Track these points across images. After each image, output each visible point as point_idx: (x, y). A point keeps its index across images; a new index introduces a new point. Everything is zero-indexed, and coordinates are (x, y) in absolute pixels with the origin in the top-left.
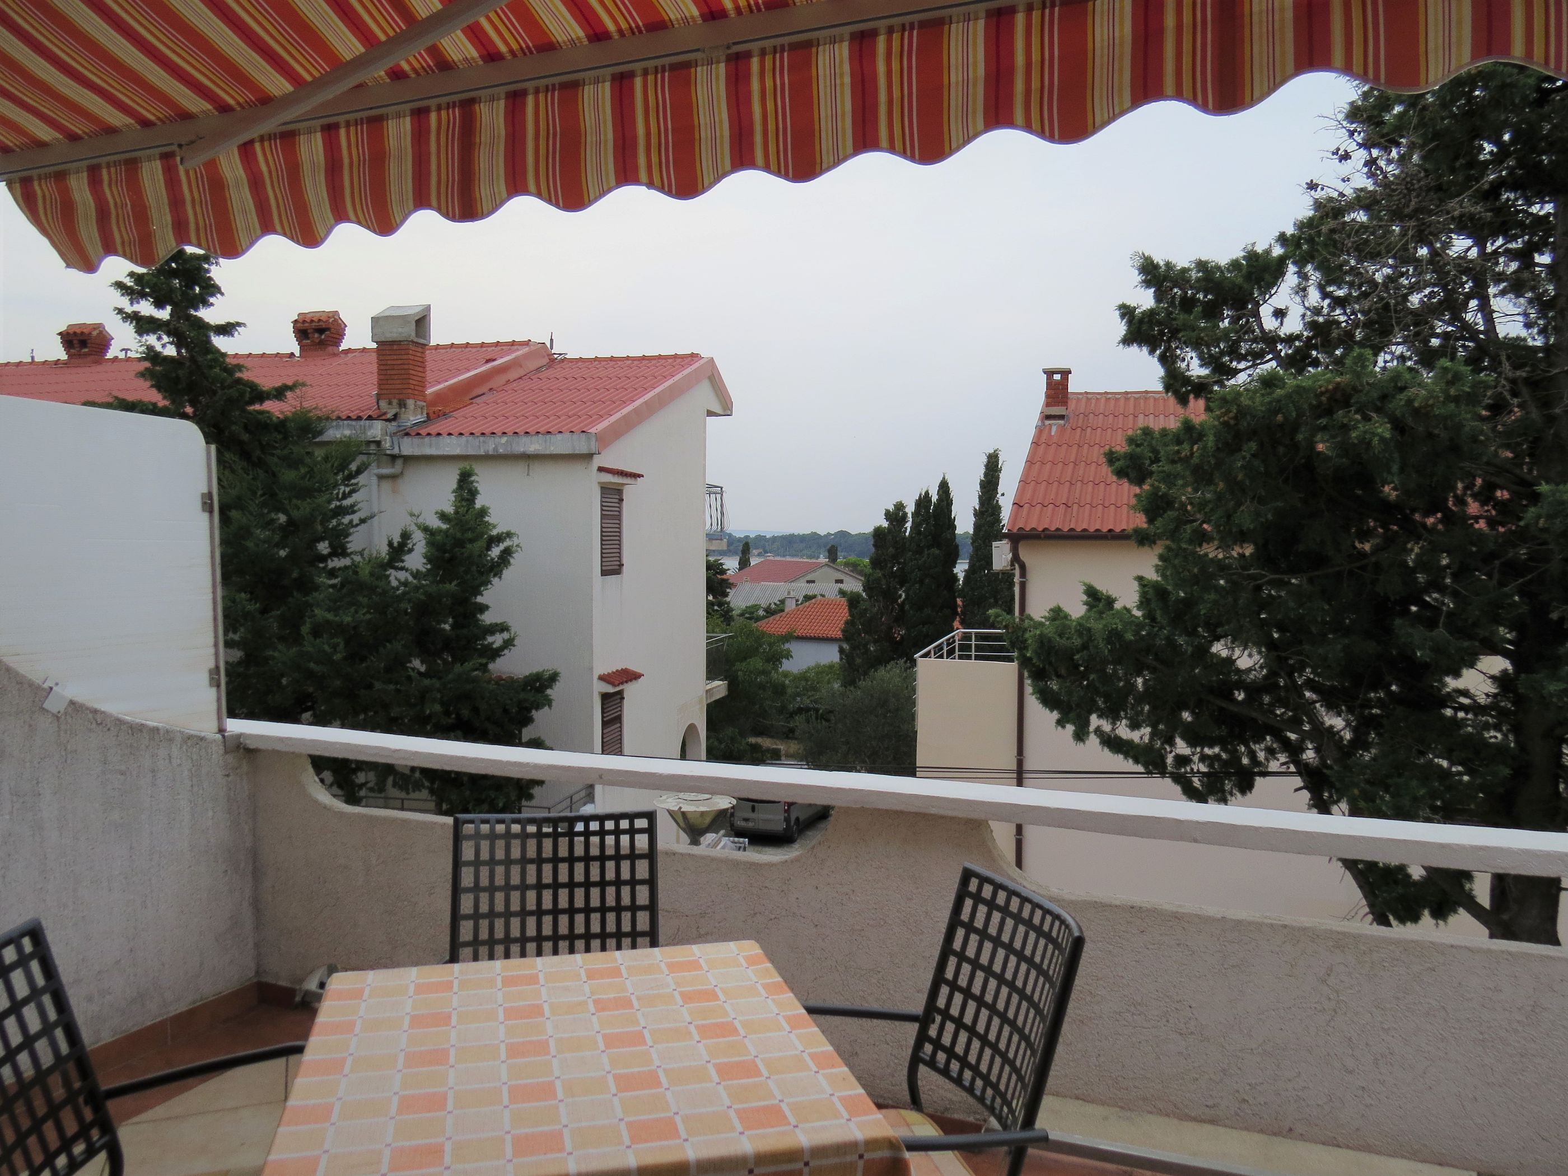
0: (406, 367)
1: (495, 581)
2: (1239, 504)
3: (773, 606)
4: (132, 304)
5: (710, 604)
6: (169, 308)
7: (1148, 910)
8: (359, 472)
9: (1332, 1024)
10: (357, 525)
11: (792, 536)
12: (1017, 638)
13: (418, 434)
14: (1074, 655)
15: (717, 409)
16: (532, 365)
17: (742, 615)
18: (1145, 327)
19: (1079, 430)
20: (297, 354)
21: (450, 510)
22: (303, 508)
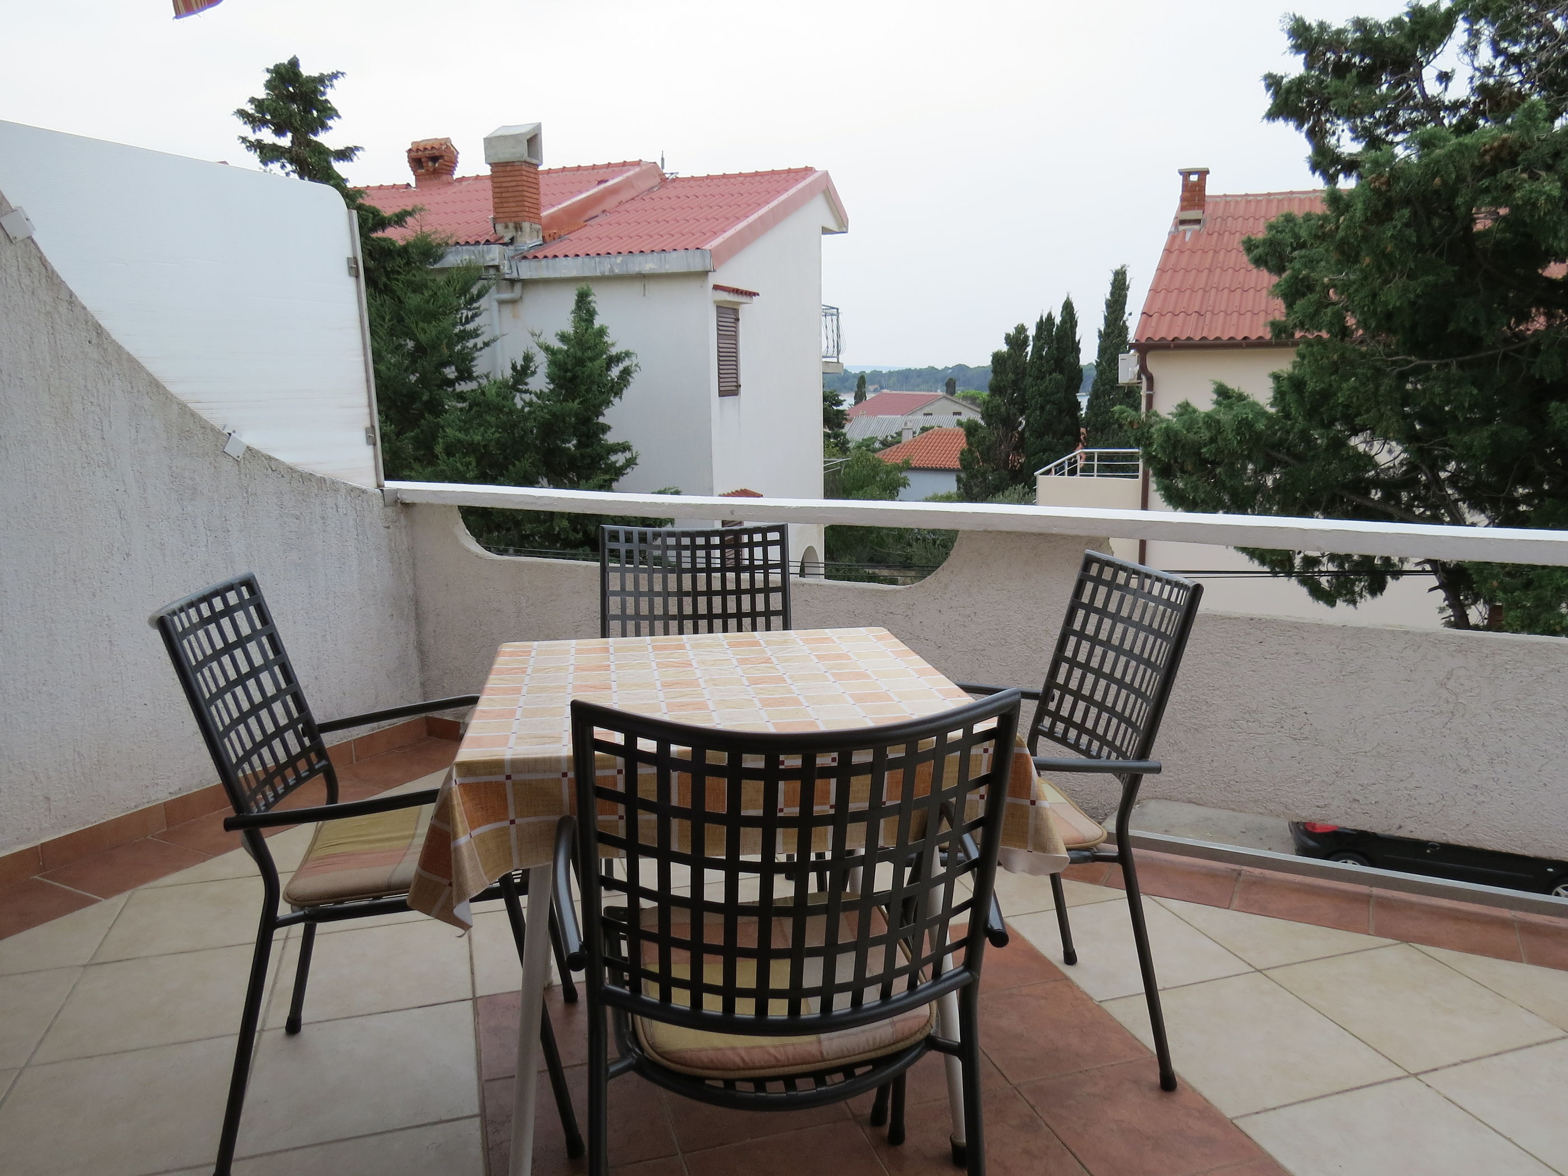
0: (520, 188)
1: (616, 401)
2: (1387, 281)
3: (889, 438)
4: (254, 131)
5: (827, 436)
6: (289, 135)
7: (1267, 621)
8: (480, 295)
9: (1449, 725)
10: (481, 349)
11: (909, 371)
12: (1143, 434)
13: (536, 257)
14: (1201, 448)
15: (832, 225)
16: (643, 185)
17: (859, 447)
18: (1292, 97)
19: (1216, 235)
20: (413, 184)
21: (569, 329)
22: (428, 332)
